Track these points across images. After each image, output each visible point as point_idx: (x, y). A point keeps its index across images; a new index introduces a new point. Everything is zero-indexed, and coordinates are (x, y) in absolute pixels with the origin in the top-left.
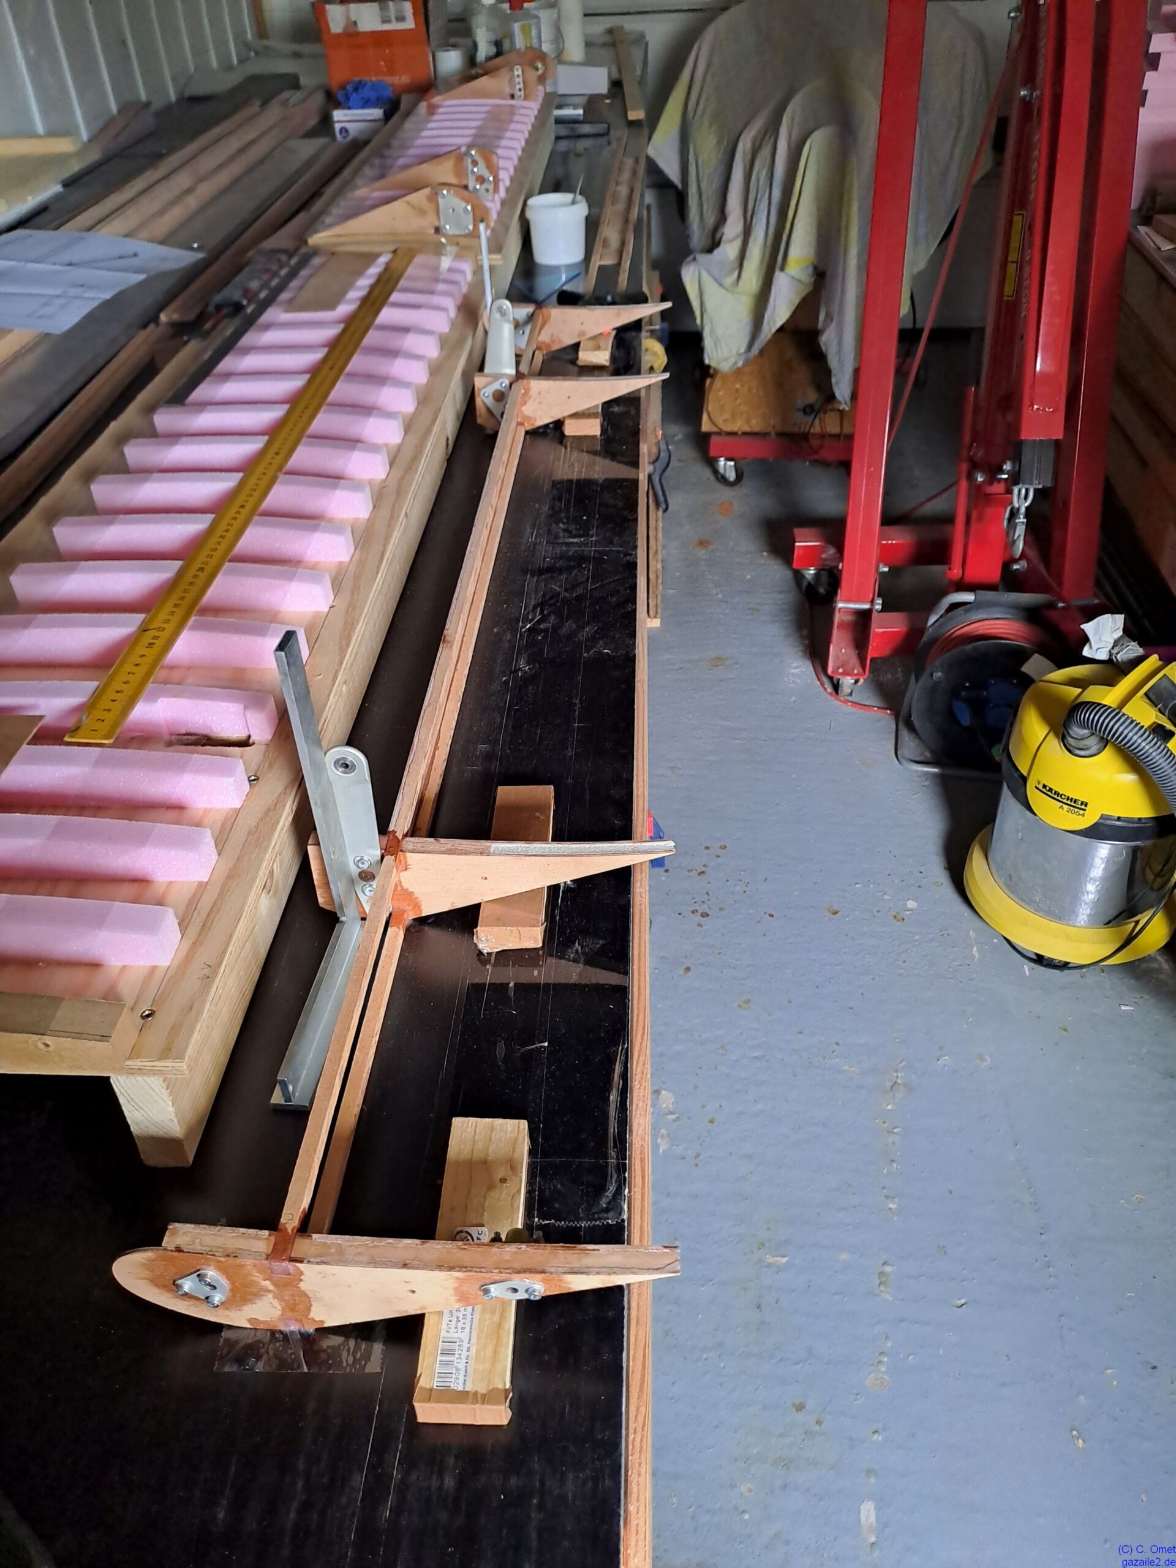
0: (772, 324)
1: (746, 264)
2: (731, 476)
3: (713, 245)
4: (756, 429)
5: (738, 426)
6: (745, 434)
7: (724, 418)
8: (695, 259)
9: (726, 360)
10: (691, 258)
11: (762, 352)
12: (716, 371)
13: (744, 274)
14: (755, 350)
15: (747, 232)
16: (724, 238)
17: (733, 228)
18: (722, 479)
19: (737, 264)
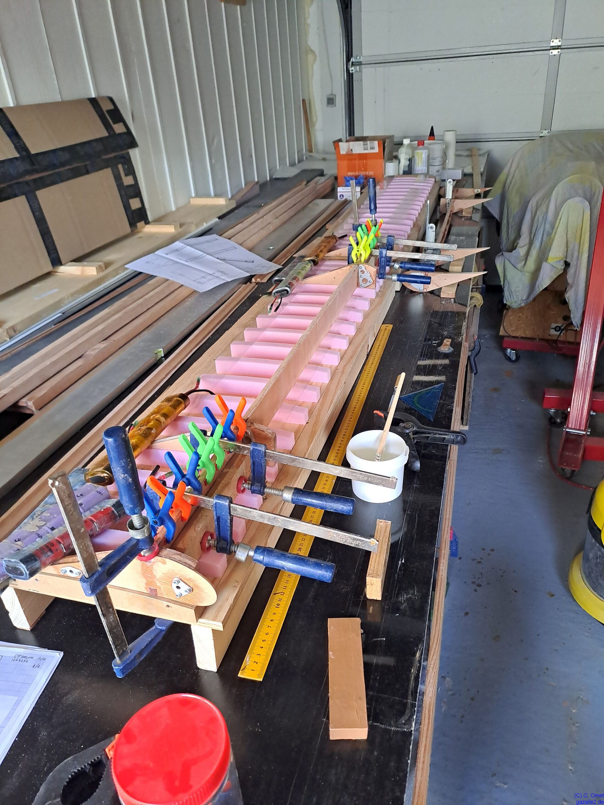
0: (540, 286)
1: (529, 258)
2: (514, 358)
3: (512, 248)
4: (528, 336)
5: (519, 334)
6: (522, 338)
7: (512, 329)
8: (503, 254)
9: (515, 302)
10: (501, 254)
11: (534, 299)
12: (510, 307)
13: (528, 263)
14: (531, 299)
15: (531, 243)
16: (519, 245)
17: (523, 241)
18: (509, 359)
19: (524, 258)
